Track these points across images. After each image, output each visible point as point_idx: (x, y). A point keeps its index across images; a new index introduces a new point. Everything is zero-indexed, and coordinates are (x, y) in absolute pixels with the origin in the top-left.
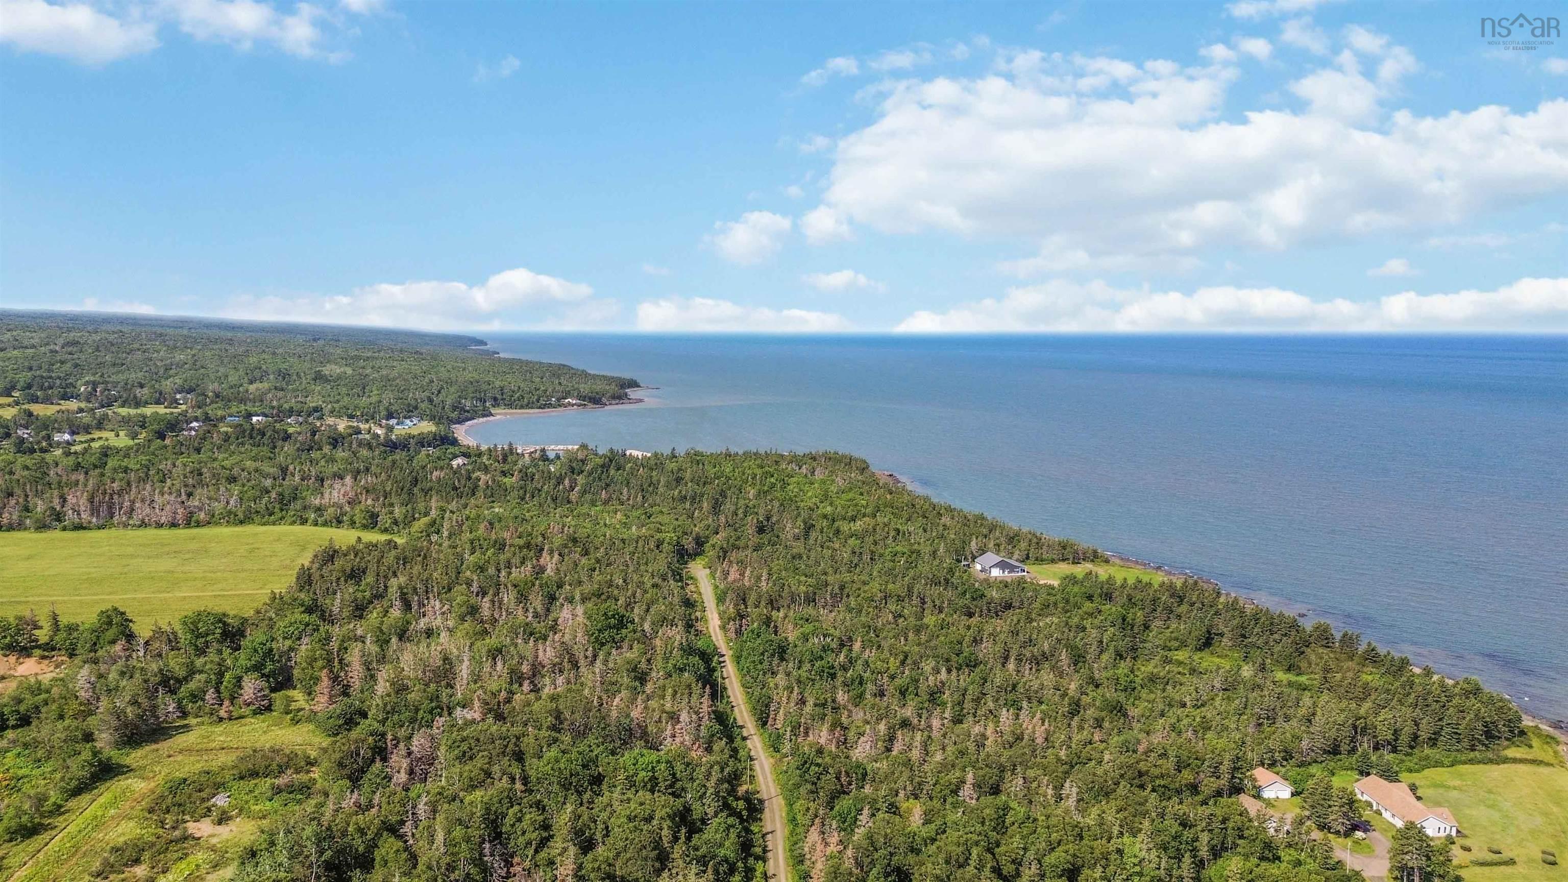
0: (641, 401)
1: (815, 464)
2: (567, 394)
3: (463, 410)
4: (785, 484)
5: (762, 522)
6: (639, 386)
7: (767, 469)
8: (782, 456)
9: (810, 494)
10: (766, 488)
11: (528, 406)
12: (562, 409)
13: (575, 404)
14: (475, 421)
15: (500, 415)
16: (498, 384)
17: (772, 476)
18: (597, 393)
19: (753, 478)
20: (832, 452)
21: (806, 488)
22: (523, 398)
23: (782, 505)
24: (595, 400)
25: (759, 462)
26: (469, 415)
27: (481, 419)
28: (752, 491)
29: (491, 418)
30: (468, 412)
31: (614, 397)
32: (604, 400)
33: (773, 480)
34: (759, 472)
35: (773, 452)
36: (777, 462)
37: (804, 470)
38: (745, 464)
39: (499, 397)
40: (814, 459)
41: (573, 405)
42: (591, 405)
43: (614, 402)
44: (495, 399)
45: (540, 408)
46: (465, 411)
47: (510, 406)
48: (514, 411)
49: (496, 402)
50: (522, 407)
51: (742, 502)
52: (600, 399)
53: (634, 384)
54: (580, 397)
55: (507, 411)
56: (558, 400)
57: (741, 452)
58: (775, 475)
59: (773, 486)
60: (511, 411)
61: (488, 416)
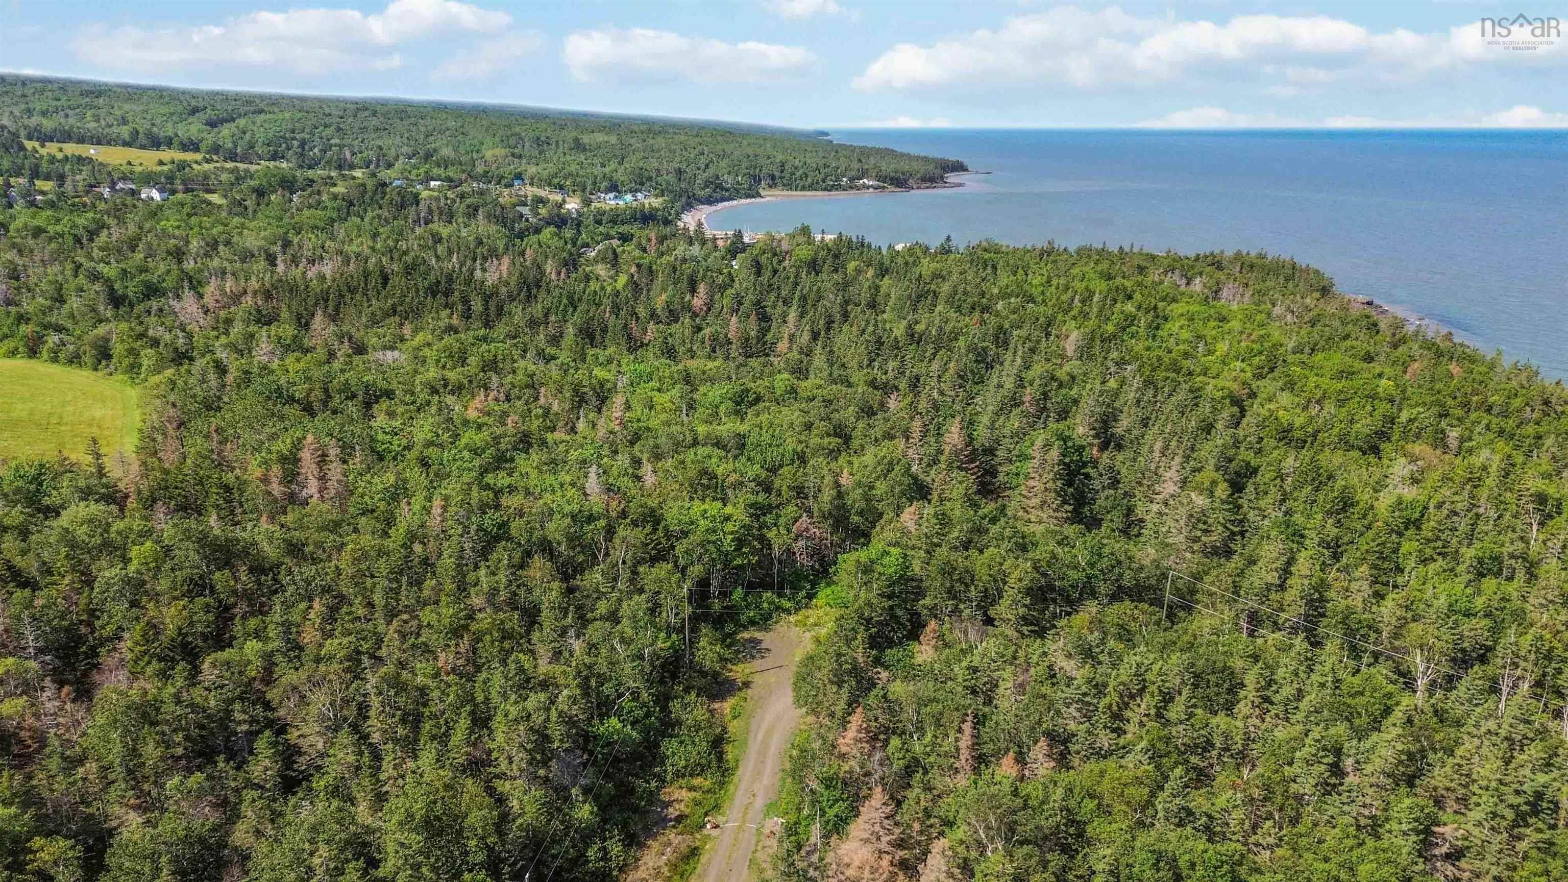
0: (960, 185)
1: (1221, 275)
2: (864, 174)
3: (720, 187)
4: (1159, 320)
5: (1080, 449)
6: (966, 170)
7: (1119, 280)
8: (1153, 258)
9: (1222, 348)
10: (1110, 328)
11: (811, 187)
12: (854, 191)
13: (872, 186)
14: (735, 202)
15: (771, 197)
16: (780, 157)
17: (1130, 297)
18: (903, 174)
19: (1083, 302)
20: (1253, 253)
21: (1210, 331)
22: (807, 176)
23: (1149, 383)
24: (899, 182)
25: (1104, 266)
26: (727, 194)
27: (743, 201)
28: (1074, 335)
29: (758, 200)
30: (727, 190)
31: (924, 180)
32: (911, 182)
33: (1130, 307)
34: (1099, 286)
35: (1135, 250)
36: (1141, 269)
37: (1197, 285)
38: (1075, 271)
39: (777, 174)
40: (1217, 264)
41: (868, 187)
42: (891, 188)
43: (923, 185)
44: (773, 177)
45: (826, 189)
46: (722, 189)
47: (789, 186)
48: (795, 193)
49: (773, 182)
50: (803, 188)
51: (1038, 369)
52: (906, 181)
53: (959, 167)
54: (879, 178)
55: (786, 193)
56: (852, 179)
57: (1072, 249)
58: (1137, 296)
59: (1131, 320)
60: (790, 193)
61: (753, 197)
